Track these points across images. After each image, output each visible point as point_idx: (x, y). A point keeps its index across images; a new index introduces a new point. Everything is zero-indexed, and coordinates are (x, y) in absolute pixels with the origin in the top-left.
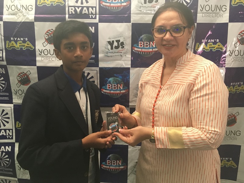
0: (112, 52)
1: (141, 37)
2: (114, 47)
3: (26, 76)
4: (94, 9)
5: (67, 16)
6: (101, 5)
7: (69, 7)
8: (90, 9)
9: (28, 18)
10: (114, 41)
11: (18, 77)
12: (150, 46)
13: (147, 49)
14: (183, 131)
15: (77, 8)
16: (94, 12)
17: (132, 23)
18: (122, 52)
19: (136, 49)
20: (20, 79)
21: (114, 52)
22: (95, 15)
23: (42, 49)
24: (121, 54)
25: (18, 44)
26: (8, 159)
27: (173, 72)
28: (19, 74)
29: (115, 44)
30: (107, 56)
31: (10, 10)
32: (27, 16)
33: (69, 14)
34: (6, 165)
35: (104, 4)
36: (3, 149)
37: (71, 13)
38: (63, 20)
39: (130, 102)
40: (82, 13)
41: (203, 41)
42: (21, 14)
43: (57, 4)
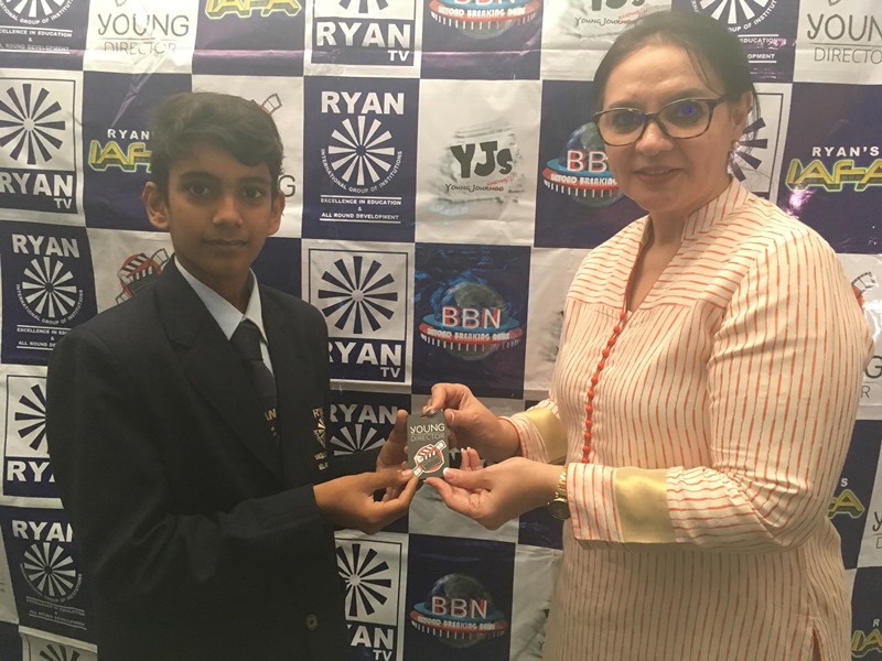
0: (465, 188)
1: (577, 133)
2: (473, 168)
3: (150, 268)
4: (407, 28)
5: (308, 54)
6: (433, 14)
7: (316, 20)
8: (393, 29)
9: (169, 62)
10: (473, 146)
11: (123, 272)
13: (599, 177)
14: (670, 480)
15: (343, 26)
16: (405, 40)
17: (544, 81)
18: (501, 189)
19: (555, 177)
20: (131, 278)
21: (472, 188)
22: (407, 53)
24: (498, 194)
25: (132, 154)
26: (72, 573)
27: (671, 264)
28: (129, 262)
29: (480, 157)
30: (446, 200)
31: (110, 32)
32: (169, 54)
33: (315, 47)
34: (63, 593)
35: (442, 10)
36: (56, 532)
37: (322, 44)
38: (294, 68)
39: (528, 380)
40: (363, 45)
41: (816, 151)
42: (146, 48)
43: (274, 13)
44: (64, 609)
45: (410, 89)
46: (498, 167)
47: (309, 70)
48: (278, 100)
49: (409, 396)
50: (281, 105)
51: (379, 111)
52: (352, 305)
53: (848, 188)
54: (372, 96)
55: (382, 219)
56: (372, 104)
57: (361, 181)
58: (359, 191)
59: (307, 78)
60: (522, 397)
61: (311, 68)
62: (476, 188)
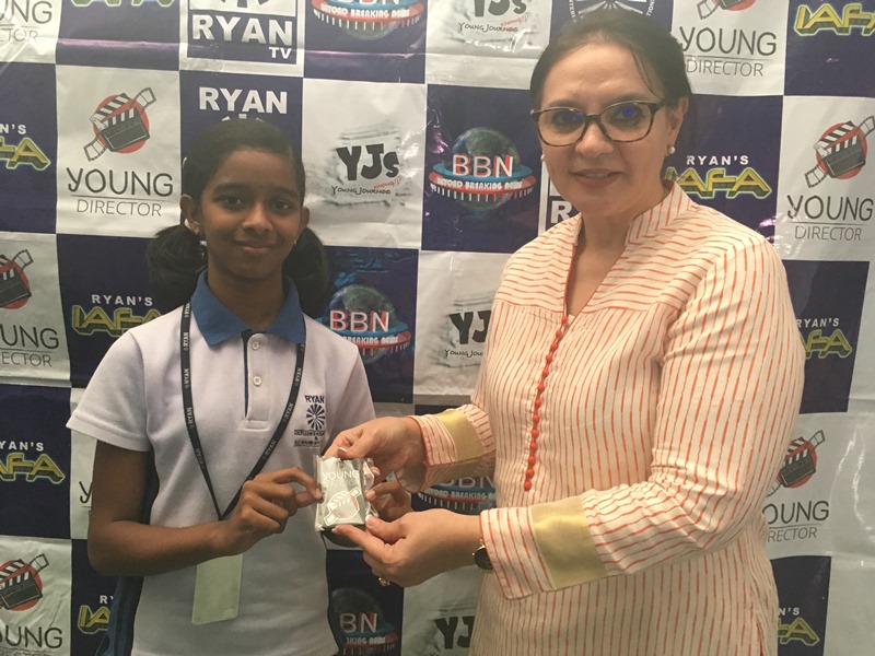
0: (352, 191)
1: (462, 138)
2: (359, 170)
3: (12, 272)
4: (289, 25)
5: (183, 47)
6: (315, 11)
7: (191, 13)
8: (274, 25)
9: (30, 50)
10: (360, 147)
12: (493, 174)
13: (484, 182)
15: (221, 20)
16: (287, 37)
17: (429, 85)
18: (388, 192)
19: (442, 181)
21: (358, 191)
22: (289, 50)
23: (82, 170)
24: (385, 197)
27: (615, 267)
29: (366, 159)
30: (332, 203)
32: (31, 42)
33: (191, 40)
35: (325, 8)
37: (198, 37)
38: (168, 61)
39: (418, 384)
40: (243, 40)
41: (691, 160)
42: (4, 34)
43: (145, 3)
45: (293, 88)
46: (385, 170)
47: (185, 65)
48: (151, 92)
50: (155, 99)
51: (261, 110)
53: (721, 195)
54: (253, 94)
56: (253, 102)
59: (183, 73)
60: (411, 402)
61: (187, 63)
62: (363, 191)
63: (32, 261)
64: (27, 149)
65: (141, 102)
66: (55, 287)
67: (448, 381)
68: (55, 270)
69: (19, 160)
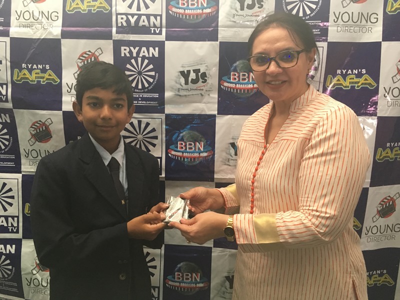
0: (186, 90)
1: (235, 65)
2: (190, 81)
3: (44, 127)
4: (159, 18)
5: (114, 30)
6: (170, 12)
7: (117, 14)
8: (152, 18)
9: (50, 33)
10: (190, 71)
11: (31, 129)
12: (249, 80)
13: (245, 84)
15: (130, 17)
16: (158, 23)
17: (220, 42)
18: (203, 90)
19: (226, 84)
20: (35, 131)
21: (189, 90)
22: (159, 29)
24: (201, 92)
25: (34, 75)
26: (10, 267)
27: (285, 122)
28: (34, 124)
29: (193, 76)
31: (22, 19)
32: (50, 29)
33: (117, 27)
34: (6, 276)
35: (174, 10)
37: (120, 25)
38: (108, 36)
39: (216, 173)
40: (139, 25)
41: (339, 72)
42: (39, 26)
43: (98, 11)
44: (7, 283)
45: (161, 45)
46: (201, 80)
47: (115, 37)
48: (101, 50)
49: (164, 181)
50: (102, 53)
51: (147, 56)
52: (138, 142)
53: (353, 87)
54: (144, 49)
55: (150, 104)
56: (144, 52)
57: (140, 87)
58: (139, 91)
59: (114, 41)
60: (214, 181)
61: (116, 36)
62: (191, 89)
63: (52, 123)
64: (50, 75)
65: (97, 54)
66: (62, 133)
67: (230, 172)
68: (62, 126)
69: (46, 80)
